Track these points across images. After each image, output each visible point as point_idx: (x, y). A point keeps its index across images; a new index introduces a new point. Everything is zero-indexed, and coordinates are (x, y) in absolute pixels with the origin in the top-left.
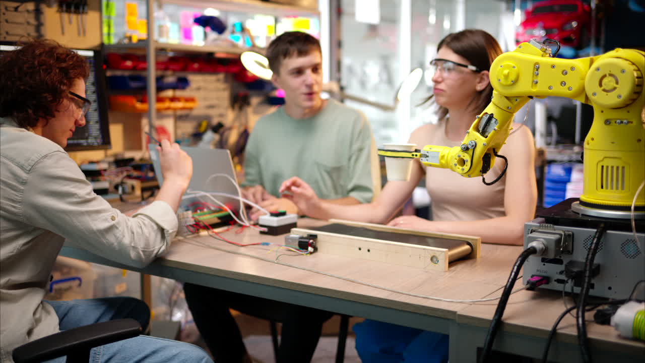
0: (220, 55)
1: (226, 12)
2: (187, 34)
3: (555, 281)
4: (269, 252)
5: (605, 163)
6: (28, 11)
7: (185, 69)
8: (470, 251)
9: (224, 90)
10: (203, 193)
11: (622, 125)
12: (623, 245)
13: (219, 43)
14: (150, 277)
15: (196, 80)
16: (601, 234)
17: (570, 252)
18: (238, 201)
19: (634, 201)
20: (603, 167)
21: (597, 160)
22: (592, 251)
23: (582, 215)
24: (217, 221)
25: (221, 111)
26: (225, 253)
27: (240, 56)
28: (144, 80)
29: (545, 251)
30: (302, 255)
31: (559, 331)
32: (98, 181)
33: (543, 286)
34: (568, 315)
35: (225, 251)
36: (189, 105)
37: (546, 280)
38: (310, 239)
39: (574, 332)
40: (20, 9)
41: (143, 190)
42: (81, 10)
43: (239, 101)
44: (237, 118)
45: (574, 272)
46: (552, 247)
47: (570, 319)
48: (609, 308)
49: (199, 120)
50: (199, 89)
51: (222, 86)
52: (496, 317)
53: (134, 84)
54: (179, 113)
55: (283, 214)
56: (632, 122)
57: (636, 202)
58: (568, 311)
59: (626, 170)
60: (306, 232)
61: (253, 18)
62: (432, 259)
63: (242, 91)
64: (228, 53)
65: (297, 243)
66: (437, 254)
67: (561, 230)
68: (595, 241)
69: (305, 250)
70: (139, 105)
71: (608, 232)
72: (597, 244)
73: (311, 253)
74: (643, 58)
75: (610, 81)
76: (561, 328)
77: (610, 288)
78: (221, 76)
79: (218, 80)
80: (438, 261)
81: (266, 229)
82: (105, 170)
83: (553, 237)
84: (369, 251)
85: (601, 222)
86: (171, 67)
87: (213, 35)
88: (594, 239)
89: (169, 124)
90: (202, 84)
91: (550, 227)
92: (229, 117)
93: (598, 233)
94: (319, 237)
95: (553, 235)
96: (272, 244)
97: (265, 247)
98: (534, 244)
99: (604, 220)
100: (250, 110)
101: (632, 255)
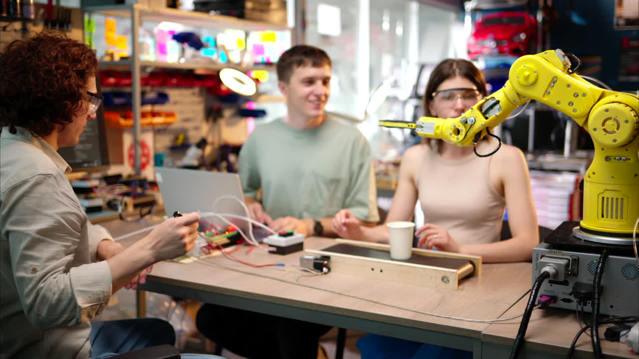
0: (199, 71)
1: (199, 28)
2: (162, 49)
3: (561, 300)
4: (284, 273)
5: (606, 195)
6: (15, 30)
7: (164, 84)
8: (472, 270)
9: (199, 103)
10: (211, 214)
11: (621, 161)
12: (624, 268)
13: (198, 59)
14: (144, 293)
15: (174, 94)
16: (604, 260)
17: (575, 274)
18: (246, 222)
19: (635, 229)
20: (603, 198)
21: (598, 192)
22: (598, 275)
23: (585, 240)
24: (226, 241)
25: (197, 124)
26: (243, 274)
27: (218, 72)
28: (130, 96)
29: (556, 274)
30: (317, 275)
31: (576, 348)
32: (92, 198)
33: (552, 305)
34: (584, 334)
35: (243, 272)
36: (169, 120)
37: (553, 299)
38: (325, 261)
39: (589, 348)
40: (8, 29)
41: (136, 206)
42: (65, 27)
43: (213, 114)
44: (211, 130)
45: (583, 293)
46: (562, 271)
47: (586, 337)
48: (616, 326)
49: (176, 134)
50: (175, 103)
51: (197, 99)
52: (519, 337)
53: (118, 101)
54: (159, 127)
55: (291, 234)
56: (629, 159)
57: (637, 230)
58: (583, 330)
59: (625, 201)
60: (319, 254)
61: (223, 32)
62: (442, 279)
63: (216, 104)
64: (207, 69)
65: (312, 264)
66: (448, 275)
67: (569, 254)
68: (600, 266)
69: (319, 271)
70: (123, 122)
71: (610, 256)
72: (602, 268)
73: (325, 273)
74: (638, 101)
75: (613, 125)
76: (579, 345)
77: (612, 307)
78: (196, 90)
79: (193, 94)
80: (449, 281)
81: (274, 249)
82: (96, 187)
83: (563, 262)
84: (381, 271)
85: (604, 248)
86: (151, 82)
87: (190, 51)
88: (598, 264)
89: (148, 138)
90: (178, 98)
91: (559, 252)
92: (204, 130)
93: (602, 259)
94: (332, 259)
95: (562, 260)
96: (286, 265)
97: (280, 268)
98: (547, 269)
99: (606, 246)
100: (222, 122)
101: (632, 277)
